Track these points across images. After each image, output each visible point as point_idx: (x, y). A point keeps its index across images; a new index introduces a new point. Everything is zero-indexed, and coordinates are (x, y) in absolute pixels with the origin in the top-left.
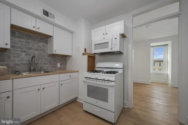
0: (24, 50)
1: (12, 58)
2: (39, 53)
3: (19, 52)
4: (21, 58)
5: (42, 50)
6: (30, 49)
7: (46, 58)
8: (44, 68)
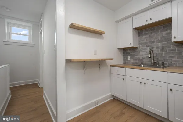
0: (149, 44)
1: (141, 53)
2: (163, 44)
3: (145, 47)
4: (147, 53)
5: (166, 40)
6: (154, 42)
7: (172, 49)
8: (170, 62)
